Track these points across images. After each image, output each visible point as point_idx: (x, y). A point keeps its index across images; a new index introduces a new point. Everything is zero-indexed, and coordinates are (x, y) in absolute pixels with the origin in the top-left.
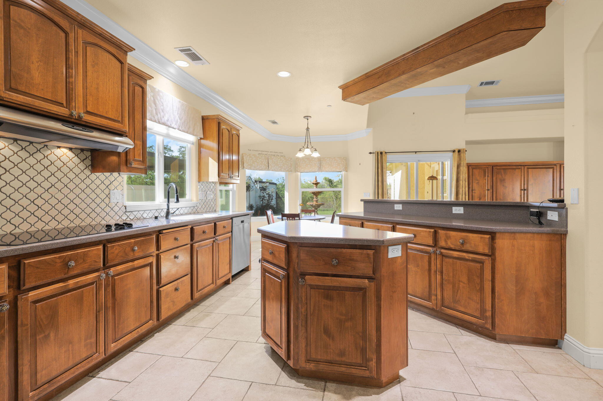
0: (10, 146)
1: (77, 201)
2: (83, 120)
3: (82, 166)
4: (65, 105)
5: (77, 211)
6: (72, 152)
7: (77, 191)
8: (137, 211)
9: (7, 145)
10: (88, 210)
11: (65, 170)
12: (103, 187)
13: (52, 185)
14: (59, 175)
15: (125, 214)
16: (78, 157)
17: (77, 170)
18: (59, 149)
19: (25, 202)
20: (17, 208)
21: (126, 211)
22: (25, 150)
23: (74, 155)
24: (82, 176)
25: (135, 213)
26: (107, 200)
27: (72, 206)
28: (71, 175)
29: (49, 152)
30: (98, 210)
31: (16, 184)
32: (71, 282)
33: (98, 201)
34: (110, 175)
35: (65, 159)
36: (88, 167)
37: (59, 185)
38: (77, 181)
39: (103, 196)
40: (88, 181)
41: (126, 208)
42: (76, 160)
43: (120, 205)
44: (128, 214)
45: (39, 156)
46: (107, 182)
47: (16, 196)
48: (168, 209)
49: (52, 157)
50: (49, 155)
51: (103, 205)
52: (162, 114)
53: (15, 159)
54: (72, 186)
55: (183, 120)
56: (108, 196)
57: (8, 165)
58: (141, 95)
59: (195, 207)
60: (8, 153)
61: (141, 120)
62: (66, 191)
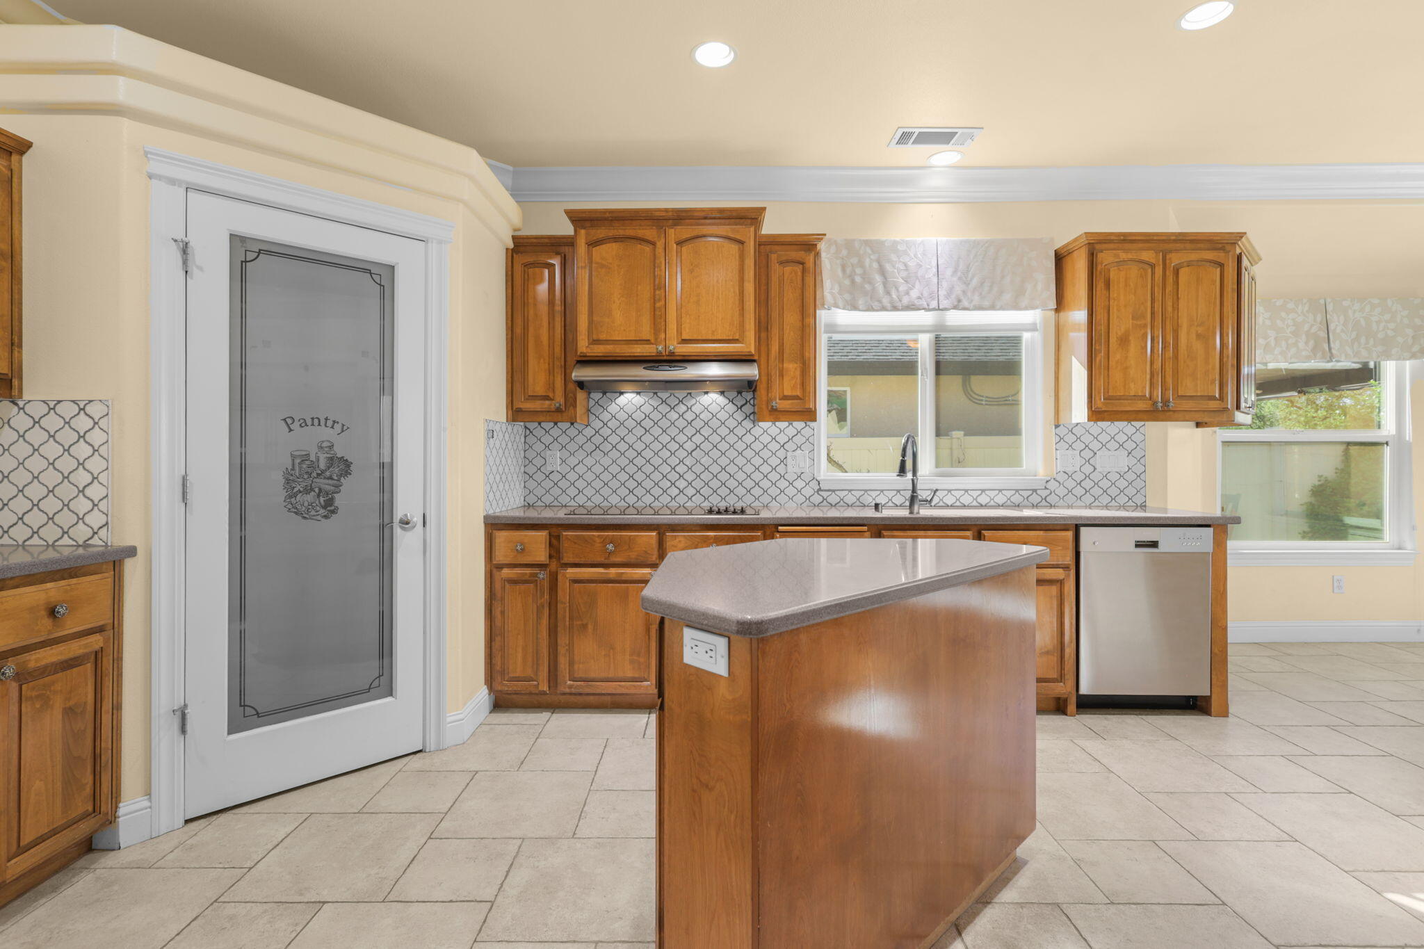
0: (650, 402)
1: (732, 469)
2: (677, 354)
3: (739, 416)
4: (653, 341)
5: (732, 483)
6: (724, 396)
7: (732, 454)
8: (846, 490)
9: (647, 400)
10: (749, 484)
11: (715, 423)
12: (774, 446)
13: (697, 447)
14: (706, 431)
15: (818, 494)
16: (733, 403)
17: (732, 423)
18: (706, 395)
19: (665, 469)
20: (657, 476)
21: (820, 489)
22: (666, 403)
23: (727, 401)
24: (740, 431)
25: (842, 494)
26: (781, 469)
27: (723, 476)
28: (723, 431)
29: (694, 401)
30: (765, 484)
31: (656, 446)
32: (613, 571)
33: (765, 469)
34: (789, 426)
35: (714, 408)
36: (749, 416)
37: (706, 446)
38: (732, 439)
39: (774, 461)
40: (749, 439)
41: (819, 484)
42: (731, 408)
43: (807, 477)
44: (825, 494)
45: (682, 408)
46: (782, 439)
47: (656, 461)
48: (914, 490)
49: (697, 409)
50: (693, 405)
51: (774, 476)
52: (902, 288)
53: (655, 416)
54: (723, 446)
55: (975, 282)
56: (783, 461)
57: (647, 423)
58: (799, 278)
59: (1038, 492)
60: (647, 409)
61: (799, 324)
62: (715, 454)
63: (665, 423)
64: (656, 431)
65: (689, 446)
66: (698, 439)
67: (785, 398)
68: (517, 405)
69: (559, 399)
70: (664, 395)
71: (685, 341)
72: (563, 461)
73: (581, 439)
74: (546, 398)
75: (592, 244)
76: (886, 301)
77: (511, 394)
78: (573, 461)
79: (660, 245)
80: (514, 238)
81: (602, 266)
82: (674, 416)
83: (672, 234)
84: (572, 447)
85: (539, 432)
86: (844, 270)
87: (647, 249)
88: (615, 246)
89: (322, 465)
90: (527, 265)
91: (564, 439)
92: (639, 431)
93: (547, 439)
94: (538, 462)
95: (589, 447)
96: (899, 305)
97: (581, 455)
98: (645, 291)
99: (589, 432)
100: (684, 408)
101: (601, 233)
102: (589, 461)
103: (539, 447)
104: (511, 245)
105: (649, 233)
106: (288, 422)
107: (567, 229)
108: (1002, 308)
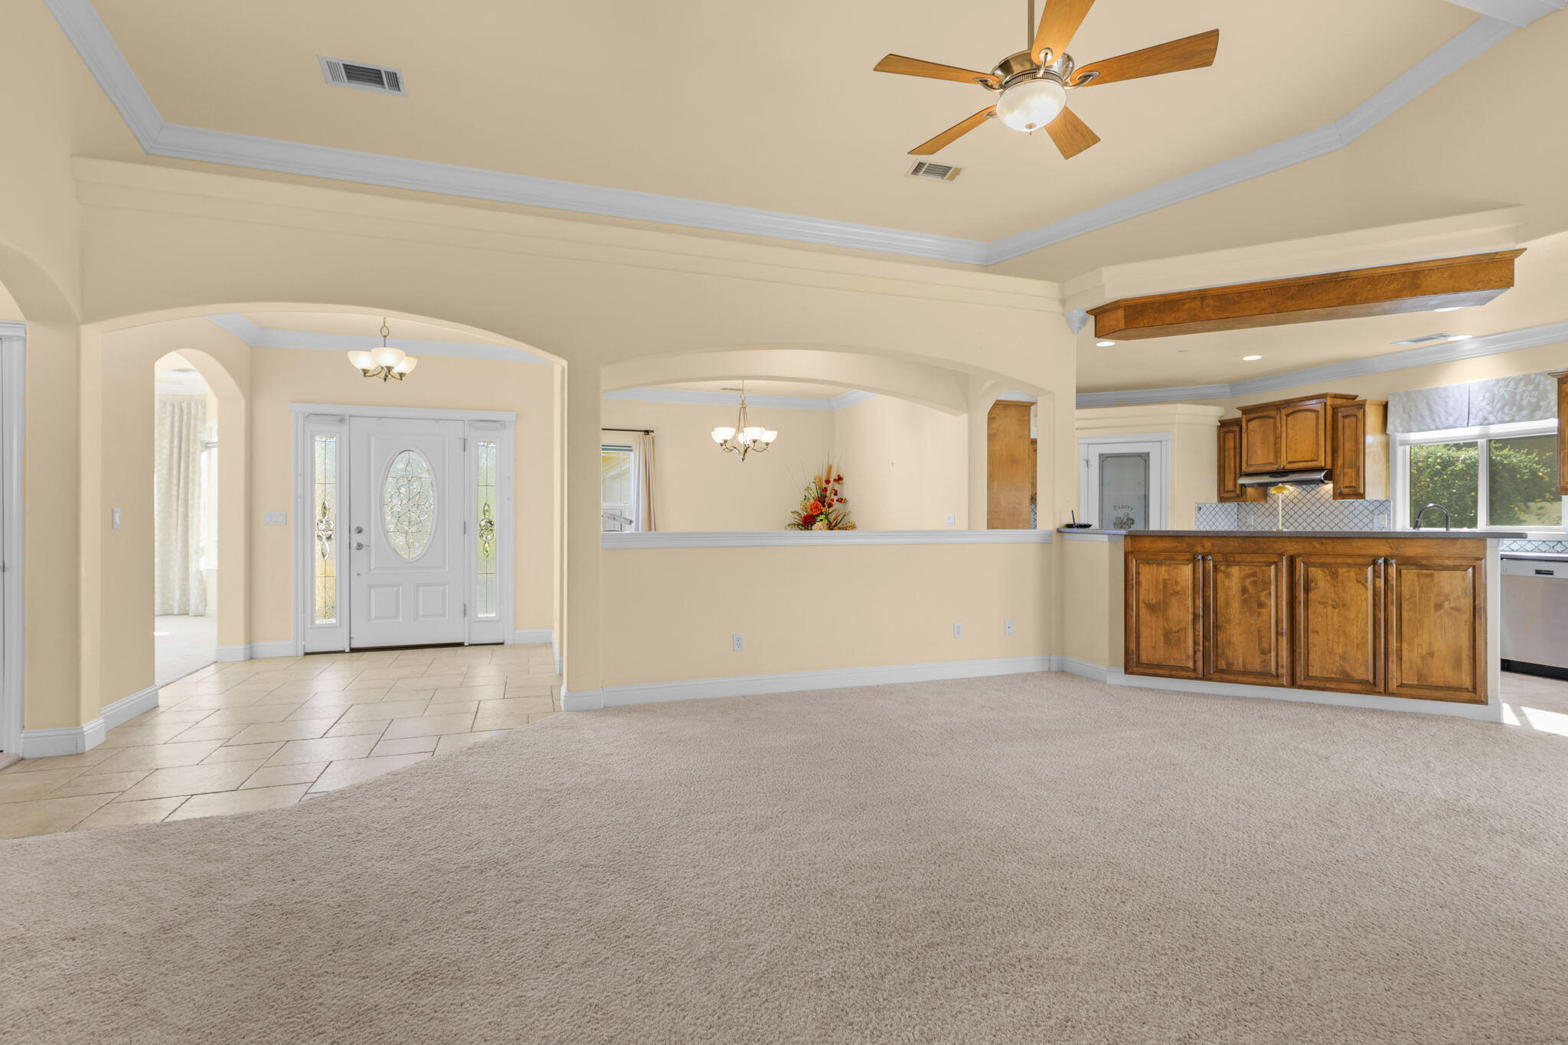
1: (1341, 525)
7: (1342, 517)
12: (1366, 512)
26: (1370, 525)
28: (1336, 504)
33: (1361, 525)
37: (1327, 512)
39: (1366, 521)
40: (1351, 508)
46: (1371, 508)
52: (1443, 418)
53: (1300, 497)
54: (1336, 512)
55: (1498, 406)
56: (1372, 521)
57: (1296, 501)
58: (1354, 425)
59: (1563, 543)
60: (1296, 493)
61: (1354, 448)
62: (1332, 516)
63: (1304, 501)
64: (1300, 505)
65: (1318, 512)
66: (1322, 509)
67: (1346, 487)
68: (1221, 495)
69: (1238, 491)
70: (1304, 487)
71: (1290, 462)
72: (1255, 520)
73: (1263, 509)
74: (1232, 491)
75: (1248, 421)
76: (1432, 426)
77: (1219, 490)
78: (1259, 520)
79: (1278, 418)
80: (1219, 421)
81: (1253, 431)
82: (1309, 496)
83: (1284, 412)
84: (1259, 513)
85: (1244, 506)
86: (1404, 410)
87: (1272, 420)
88: (1258, 421)
89: (1125, 521)
90: (1225, 433)
91: (1255, 510)
92: (1291, 505)
93: (1248, 510)
94: (1244, 520)
95: (1267, 513)
96: (1441, 427)
97: (1263, 517)
98: (1271, 439)
99: (1267, 505)
100: (1315, 493)
101: (1252, 416)
102: (1267, 520)
103: (1244, 513)
104: (1219, 424)
105: (1273, 413)
106: (1115, 507)
107: (1238, 414)
108: (1520, 421)
